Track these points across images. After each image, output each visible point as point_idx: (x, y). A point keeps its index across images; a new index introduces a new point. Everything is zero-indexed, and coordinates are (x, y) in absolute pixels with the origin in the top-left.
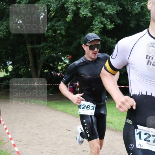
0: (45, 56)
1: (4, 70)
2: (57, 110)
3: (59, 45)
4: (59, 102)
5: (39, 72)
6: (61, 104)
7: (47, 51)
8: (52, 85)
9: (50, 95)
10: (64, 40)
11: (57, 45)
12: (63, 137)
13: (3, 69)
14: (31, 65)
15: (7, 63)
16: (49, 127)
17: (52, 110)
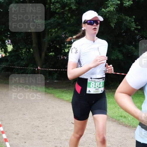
0: (51, 35)
1: (3, 49)
2: (63, 100)
3: (68, 22)
4: (65, 91)
5: (43, 54)
6: (67, 93)
7: (53, 31)
9: (56, 81)
10: (74, 17)
11: (66, 23)
12: (68, 131)
13: (1, 49)
14: (34, 45)
15: (7, 41)
16: (52, 118)
17: (57, 99)
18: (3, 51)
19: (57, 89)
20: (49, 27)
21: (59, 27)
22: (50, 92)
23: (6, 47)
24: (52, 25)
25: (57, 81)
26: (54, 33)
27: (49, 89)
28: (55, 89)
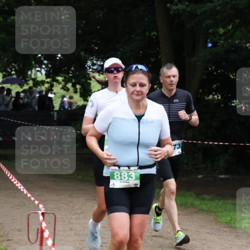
1: (78, 87)
7: (221, 31)
8: (230, 146)
9: (223, 176)
13: (74, 86)
15: (89, 63)
17: (225, 229)
18: (78, 90)
19: (227, 199)
20: (209, 22)
21: (237, 21)
22: (204, 207)
23: (86, 80)
24: (217, 17)
25: (228, 176)
26: (223, 38)
27: (204, 199)
28: (220, 200)
